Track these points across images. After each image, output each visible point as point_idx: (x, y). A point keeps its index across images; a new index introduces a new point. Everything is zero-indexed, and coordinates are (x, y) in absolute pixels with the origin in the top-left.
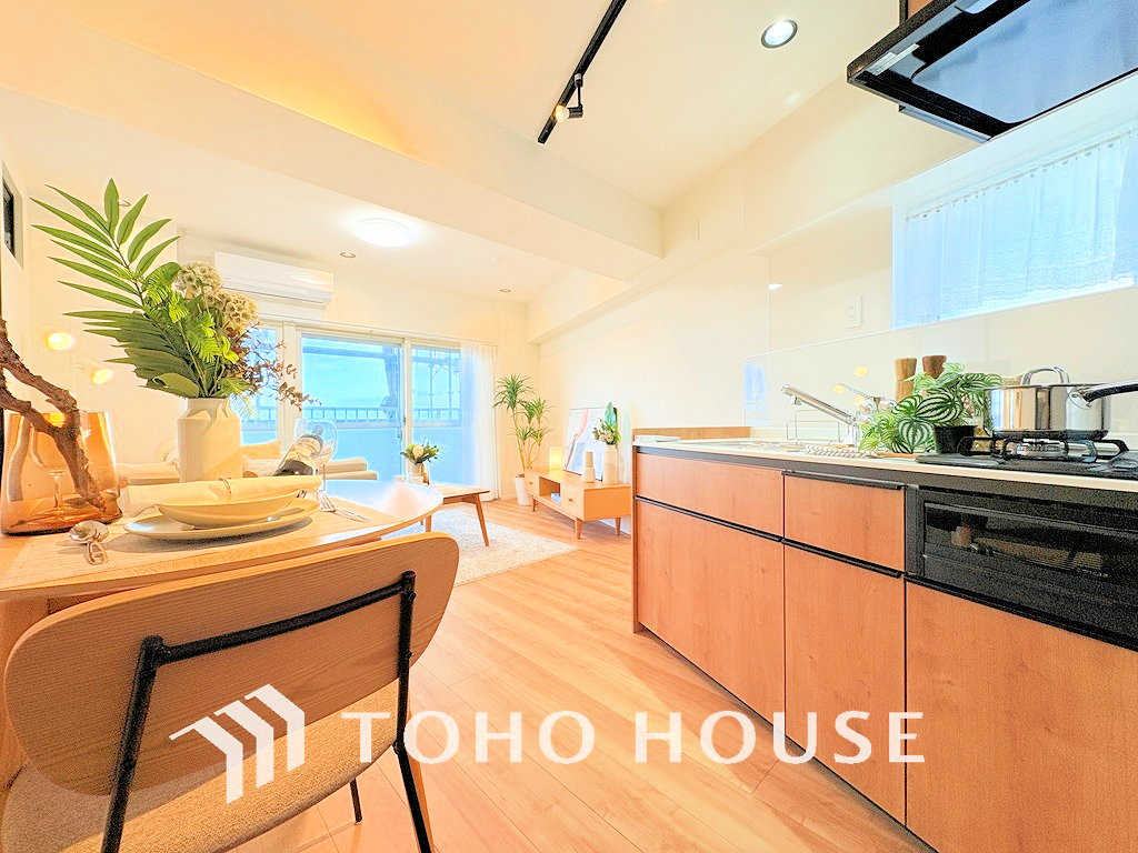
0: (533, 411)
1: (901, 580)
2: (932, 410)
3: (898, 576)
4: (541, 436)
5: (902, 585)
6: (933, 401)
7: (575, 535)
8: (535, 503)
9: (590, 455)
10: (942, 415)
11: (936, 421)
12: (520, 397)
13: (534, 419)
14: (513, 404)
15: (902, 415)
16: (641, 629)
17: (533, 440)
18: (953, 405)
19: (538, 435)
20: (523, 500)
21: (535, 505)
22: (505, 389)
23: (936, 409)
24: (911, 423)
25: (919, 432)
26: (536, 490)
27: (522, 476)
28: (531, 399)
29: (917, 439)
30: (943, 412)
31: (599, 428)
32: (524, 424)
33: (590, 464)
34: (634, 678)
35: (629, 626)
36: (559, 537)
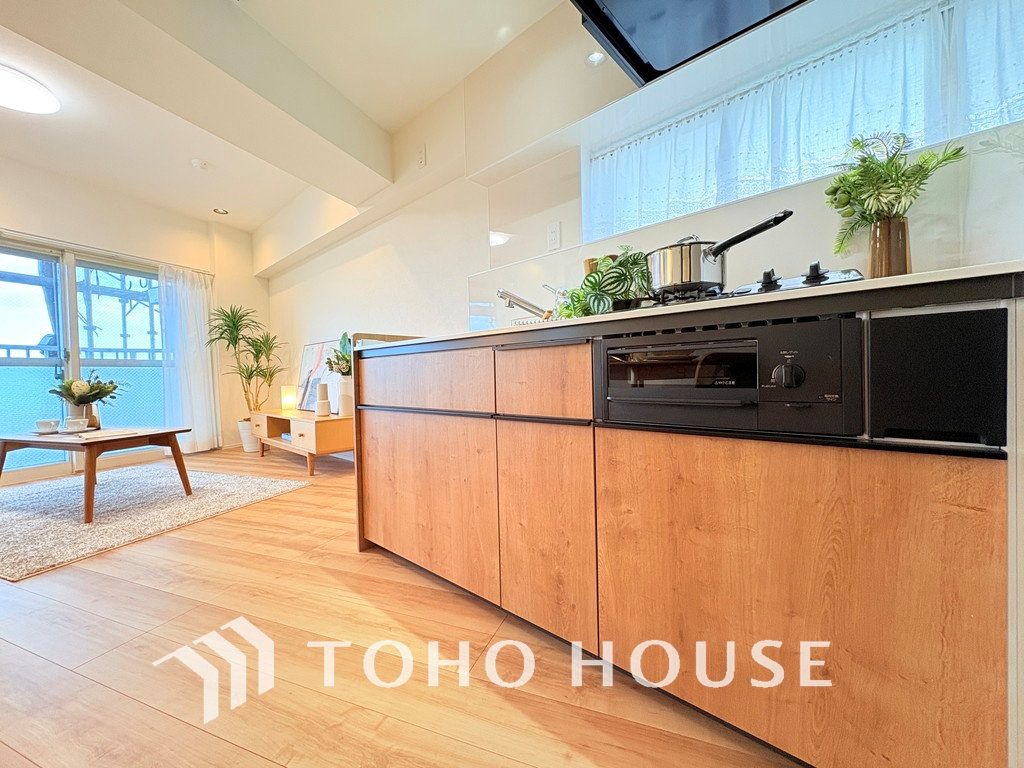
0: (261, 347)
1: (590, 429)
2: (610, 284)
3: (589, 424)
4: (271, 376)
5: (592, 430)
6: (611, 275)
7: (308, 473)
8: (264, 449)
9: (325, 387)
10: (619, 288)
11: (614, 294)
12: (245, 332)
13: (263, 358)
14: (234, 341)
15: (589, 289)
16: (367, 546)
17: (261, 380)
18: (625, 279)
19: (268, 375)
20: (249, 447)
21: (263, 451)
22: (222, 322)
23: (613, 283)
24: (596, 296)
25: (602, 303)
26: (263, 432)
27: (248, 420)
28: (257, 335)
29: (601, 309)
30: (618, 285)
31: (334, 359)
32: (249, 361)
33: (325, 396)
34: (355, 595)
35: (355, 546)
36: (289, 476)
